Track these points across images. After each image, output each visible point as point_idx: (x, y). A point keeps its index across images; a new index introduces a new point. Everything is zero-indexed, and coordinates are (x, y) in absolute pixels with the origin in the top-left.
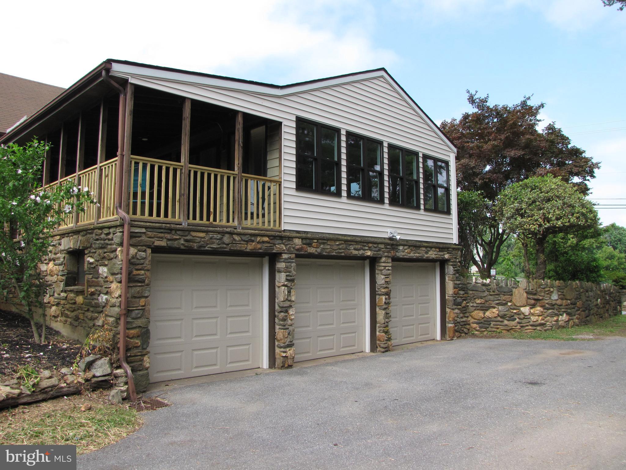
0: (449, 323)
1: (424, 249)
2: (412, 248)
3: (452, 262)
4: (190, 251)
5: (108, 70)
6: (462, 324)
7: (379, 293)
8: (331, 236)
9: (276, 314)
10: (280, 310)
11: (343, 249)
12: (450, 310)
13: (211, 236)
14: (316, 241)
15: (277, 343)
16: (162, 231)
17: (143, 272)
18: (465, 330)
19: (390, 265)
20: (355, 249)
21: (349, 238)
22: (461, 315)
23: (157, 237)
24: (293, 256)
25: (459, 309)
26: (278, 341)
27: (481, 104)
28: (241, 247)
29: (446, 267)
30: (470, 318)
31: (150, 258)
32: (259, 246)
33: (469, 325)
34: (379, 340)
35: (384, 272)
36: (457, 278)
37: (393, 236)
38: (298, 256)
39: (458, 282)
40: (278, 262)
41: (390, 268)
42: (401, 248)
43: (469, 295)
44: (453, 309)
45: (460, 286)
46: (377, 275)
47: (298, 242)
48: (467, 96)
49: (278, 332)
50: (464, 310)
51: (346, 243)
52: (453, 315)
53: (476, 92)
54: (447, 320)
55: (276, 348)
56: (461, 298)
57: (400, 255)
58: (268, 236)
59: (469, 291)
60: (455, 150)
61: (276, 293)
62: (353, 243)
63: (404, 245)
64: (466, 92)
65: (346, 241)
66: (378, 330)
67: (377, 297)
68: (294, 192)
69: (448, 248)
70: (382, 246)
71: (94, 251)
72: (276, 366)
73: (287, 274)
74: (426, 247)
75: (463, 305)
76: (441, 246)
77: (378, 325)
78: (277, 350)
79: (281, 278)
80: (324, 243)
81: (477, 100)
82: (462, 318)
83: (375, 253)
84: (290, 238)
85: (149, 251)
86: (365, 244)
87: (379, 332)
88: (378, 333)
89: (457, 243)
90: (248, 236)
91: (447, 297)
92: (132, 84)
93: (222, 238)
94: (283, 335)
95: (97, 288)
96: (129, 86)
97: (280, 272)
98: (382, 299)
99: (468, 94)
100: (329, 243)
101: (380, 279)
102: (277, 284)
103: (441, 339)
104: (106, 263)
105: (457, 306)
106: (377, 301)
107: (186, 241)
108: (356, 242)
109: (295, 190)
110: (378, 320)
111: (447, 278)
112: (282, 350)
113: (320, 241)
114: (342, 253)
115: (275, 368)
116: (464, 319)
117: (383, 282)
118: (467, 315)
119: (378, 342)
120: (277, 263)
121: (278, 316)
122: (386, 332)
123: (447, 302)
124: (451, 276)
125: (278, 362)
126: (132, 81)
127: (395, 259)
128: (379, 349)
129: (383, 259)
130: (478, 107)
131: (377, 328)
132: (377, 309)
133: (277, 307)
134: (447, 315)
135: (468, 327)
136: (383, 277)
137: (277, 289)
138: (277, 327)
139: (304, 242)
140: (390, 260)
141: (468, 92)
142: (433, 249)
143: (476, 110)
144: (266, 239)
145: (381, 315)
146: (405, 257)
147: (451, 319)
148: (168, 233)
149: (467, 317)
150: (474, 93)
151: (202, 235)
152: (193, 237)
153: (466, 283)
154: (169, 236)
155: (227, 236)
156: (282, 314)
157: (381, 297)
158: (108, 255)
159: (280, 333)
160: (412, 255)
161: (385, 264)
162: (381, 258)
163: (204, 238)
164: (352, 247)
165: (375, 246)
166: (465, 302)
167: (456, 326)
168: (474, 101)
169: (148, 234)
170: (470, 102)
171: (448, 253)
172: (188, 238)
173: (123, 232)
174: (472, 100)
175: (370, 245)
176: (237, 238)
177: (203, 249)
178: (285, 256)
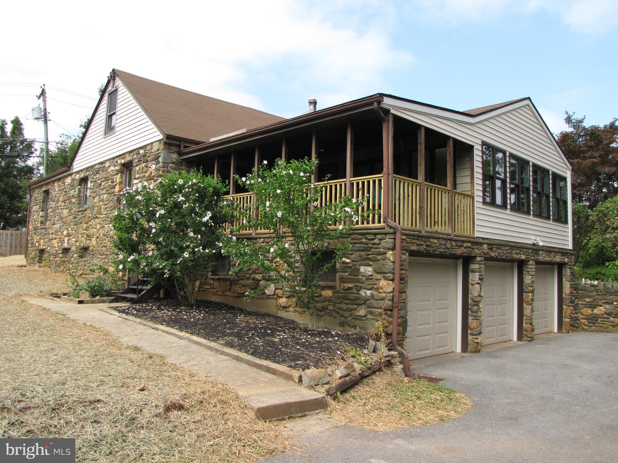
0: (565, 318)
1: (553, 254)
2: (547, 253)
3: (569, 265)
4: (428, 255)
5: (379, 102)
6: (574, 319)
7: (526, 290)
8: (504, 243)
9: (470, 307)
10: (473, 303)
11: (509, 253)
12: (566, 307)
13: (440, 242)
14: (495, 246)
15: (469, 331)
16: (415, 237)
17: (404, 271)
18: (576, 325)
19: (534, 267)
20: (516, 254)
21: (513, 244)
22: (574, 312)
23: (412, 243)
24: (483, 259)
25: (572, 306)
26: (471, 329)
27: (577, 124)
28: (456, 251)
29: (563, 269)
30: (579, 315)
31: (408, 260)
32: (465, 250)
33: (578, 320)
34: (526, 331)
35: (531, 273)
36: (572, 279)
37: (537, 243)
38: (486, 259)
39: (573, 283)
40: (472, 264)
41: (534, 270)
42: (541, 252)
43: (579, 294)
44: (569, 306)
45: (574, 286)
46: (524, 276)
47: (485, 246)
48: (565, 116)
49: (472, 322)
50: (576, 307)
51: (512, 248)
52: (569, 311)
53: (574, 113)
54: (564, 315)
55: (469, 335)
56: (574, 296)
57: (540, 258)
58: (470, 242)
59: (579, 291)
60: (570, 167)
61: (470, 290)
62: (515, 248)
63: (543, 250)
64: (564, 113)
65: (511, 246)
66: (524, 322)
67: (524, 294)
68: (481, 205)
69: (567, 253)
70: (530, 251)
71: (351, 253)
72: (469, 350)
73: (480, 273)
74: (555, 252)
75: (576, 303)
76: (564, 251)
77: (524, 318)
78: (470, 337)
79: (474, 277)
80: (499, 248)
81: (574, 121)
82: (574, 314)
83: (527, 256)
84: (481, 244)
85: (407, 254)
86: (521, 249)
87: (526, 324)
88: (524, 325)
89: (572, 249)
90: (460, 242)
91: (564, 296)
92: (392, 114)
93: (446, 244)
94: (477, 325)
95: (357, 284)
96: (391, 115)
97: (474, 271)
98: (529, 295)
99: (566, 115)
100: (502, 248)
101: (528, 279)
102: (470, 281)
103: (558, 332)
104: (371, 263)
105: (572, 303)
106: (524, 297)
107: (427, 246)
108: (517, 247)
109: (482, 203)
110: (525, 314)
111: (564, 279)
112: (475, 337)
113: (497, 246)
114: (508, 256)
115: (468, 352)
116: (576, 315)
117: (530, 282)
118: (577, 311)
119: (524, 332)
120: (470, 265)
121: (471, 309)
122: (531, 324)
123: (564, 300)
124: (569, 277)
125: (471, 347)
126: (392, 111)
127: (538, 263)
128: (525, 338)
129: (531, 262)
130: (574, 127)
131: (524, 320)
132: (524, 305)
133: (470, 301)
134: (564, 311)
135: (578, 322)
136: (530, 277)
137: (470, 286)
138: (470, 318)
139: (489, 247)
140: (534, 263)
141: (567, 113)
142: (559, 254)
143: (571, 130)
144: (469, 245)
145: (527, 310)
146: (543, 260)
147: (567, 315)
148: (417, 239)
149: (577, 313)
150: (571, 115)
151: (435, 241)
152: (431, 243)
153: (577, 284)
154: (417, 242)
155: (449, 242)
156: (475, 307)
157: (528, 294)
158: (374, 257)
159: (474, 323)
160: (546, 259)
161: (531, 266)
162: (529, 261)
163: (436, 243)
164: (514, 252)
165: (527, 250)
166: (576, 300)
167: (571, 321)
168: (571, 121)
169: (407, 241)
170: (566, 122)
171: (567, 257)
172: (428, 243)
173: (394, 239)
174: (568, 120)
175: (524, 250)
176: (454, 244)
177: (435, 253)
178: (478, 259)
